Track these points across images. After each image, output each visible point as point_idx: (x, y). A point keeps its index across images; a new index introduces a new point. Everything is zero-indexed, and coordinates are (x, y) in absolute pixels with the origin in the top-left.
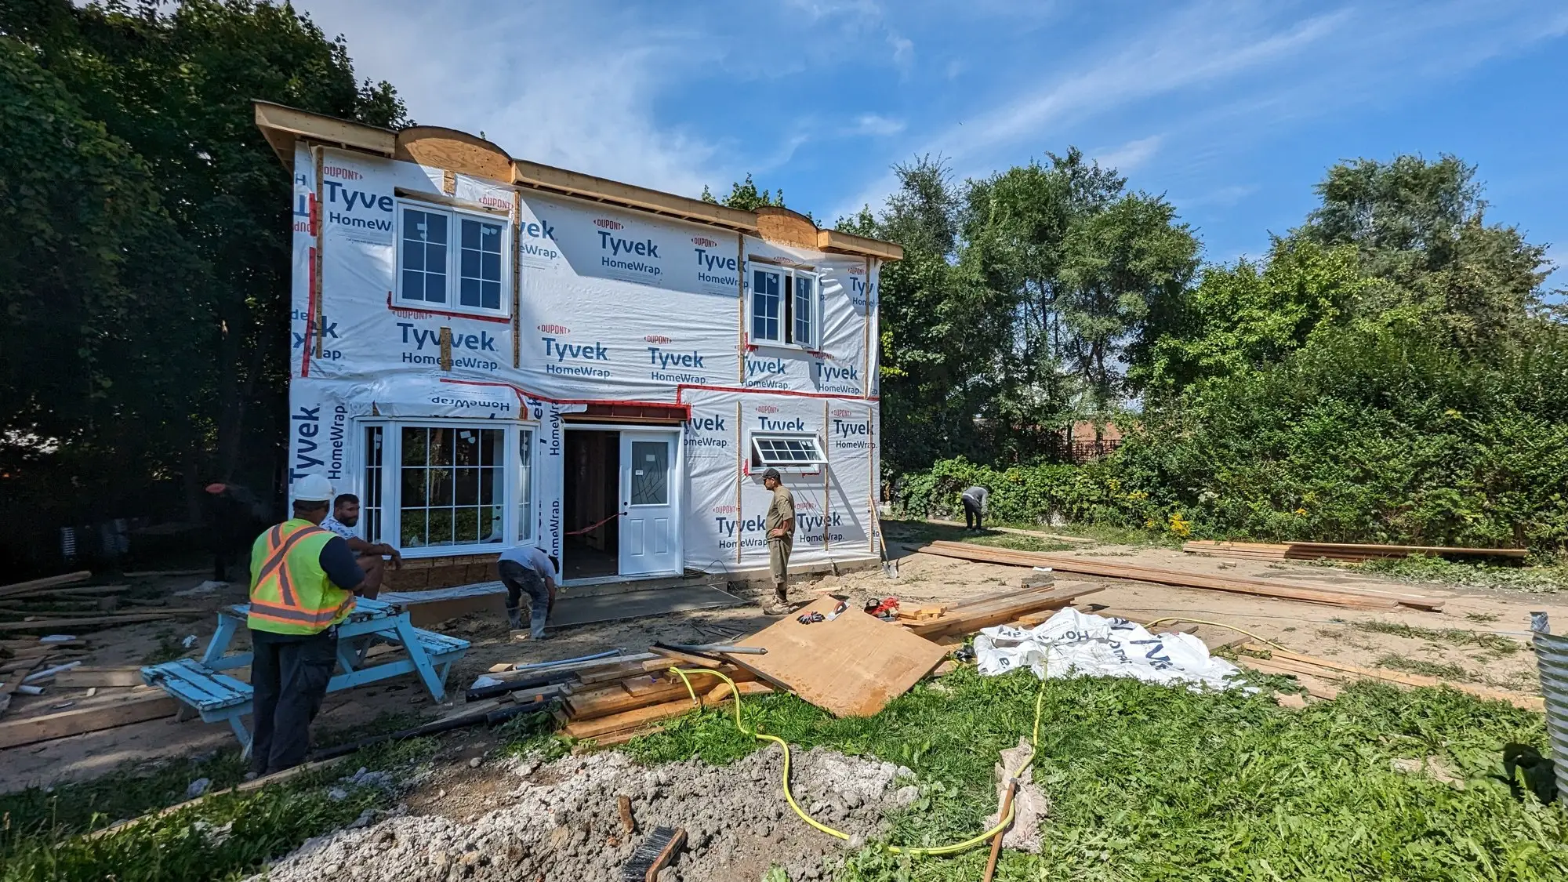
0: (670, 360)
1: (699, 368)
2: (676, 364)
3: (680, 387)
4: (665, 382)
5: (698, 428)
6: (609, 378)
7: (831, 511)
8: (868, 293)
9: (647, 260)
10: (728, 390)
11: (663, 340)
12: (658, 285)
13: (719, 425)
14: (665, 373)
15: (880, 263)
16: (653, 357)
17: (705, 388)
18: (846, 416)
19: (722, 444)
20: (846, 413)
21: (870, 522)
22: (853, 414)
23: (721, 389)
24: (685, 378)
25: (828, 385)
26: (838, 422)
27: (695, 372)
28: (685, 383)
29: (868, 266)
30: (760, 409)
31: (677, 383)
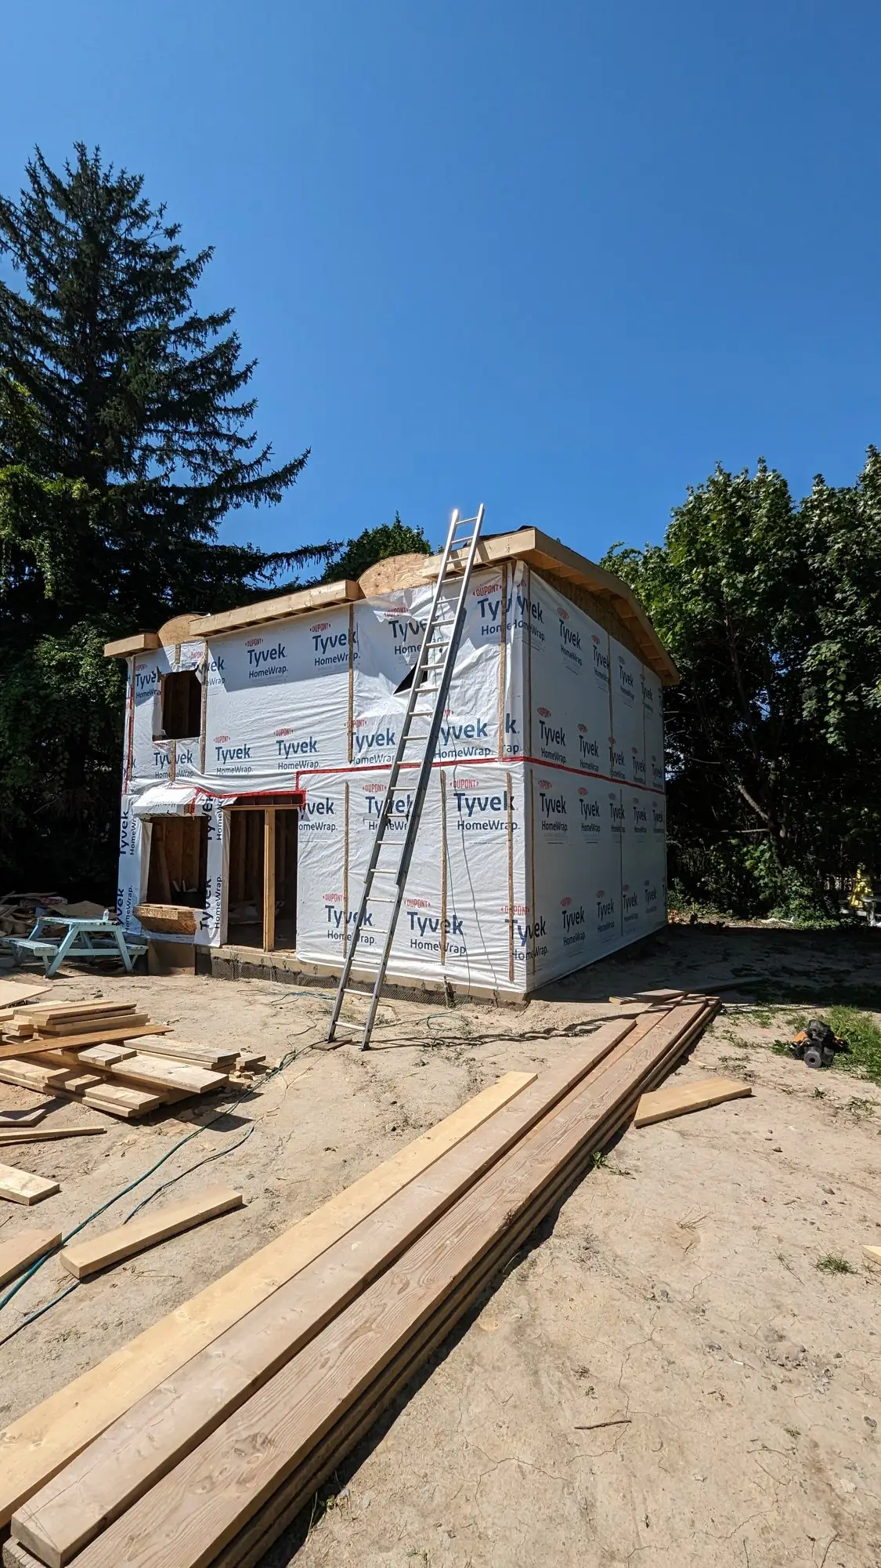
0: (291, 750)
1: (313, 753)
2: (295, 752)
3: (298, 774)
4: (287, 771)
5: (311, 813)
6: (250, 773)
7: (450, 914)
8: (504, 614)
9: (278, 663)
10: (337, 771)
11: (287, 732)
12: (285, 681)
13: (329, 809)
14: (287, 762)
15: (521, 565)
16: (280, 749)
17: (317, 772)
18: (471, 788)
19: (331, 828)
20: (470, 783)
21: (507, 936)
22: (481, 784)
23: (330, 771)
24: (303, 764)
25: (446, 749)
26: (459, 796)
27: (310, 757)
28: (303, 769)
29: (505, 576)
30: (366, 789)
31: (295, 770)
